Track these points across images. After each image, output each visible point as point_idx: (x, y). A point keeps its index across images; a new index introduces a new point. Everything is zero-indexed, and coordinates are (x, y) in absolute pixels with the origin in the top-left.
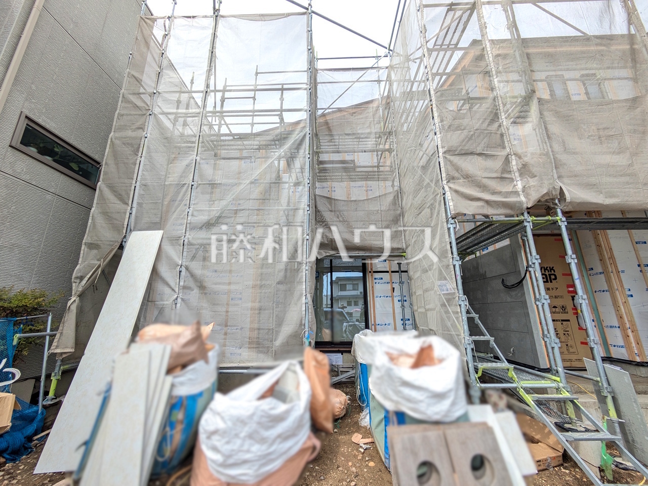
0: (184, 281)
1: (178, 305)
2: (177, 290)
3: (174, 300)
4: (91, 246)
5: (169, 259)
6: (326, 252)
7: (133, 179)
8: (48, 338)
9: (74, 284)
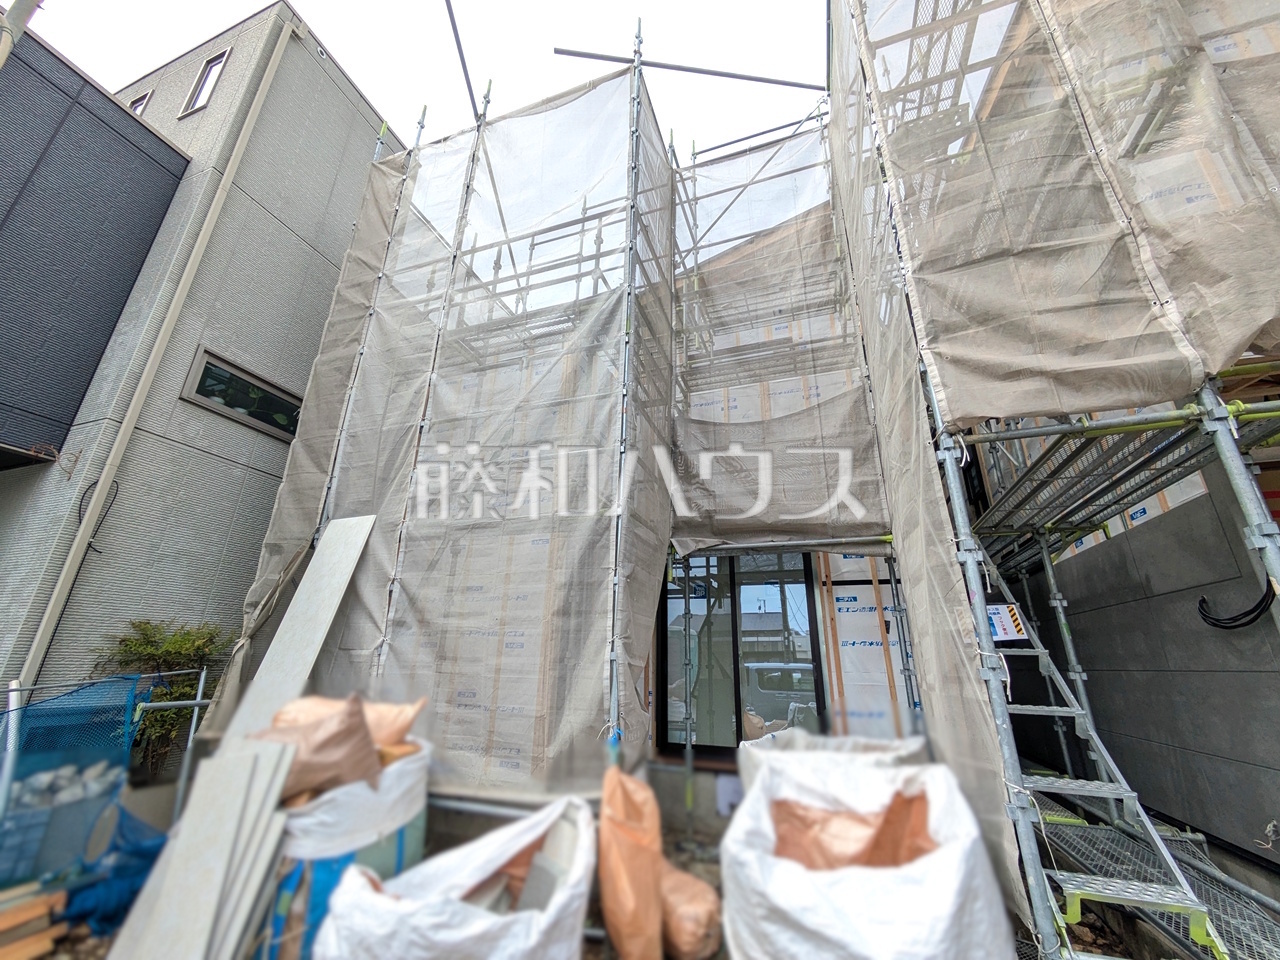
0: (396, 611)
1: (383, 658)
2: (383, 629)
3: (377, 648)
4: (275, 549)
5: (380, 567)
6: (697, 542)
7: (337, 428)
8: (197, 710)
9: (245, 616)
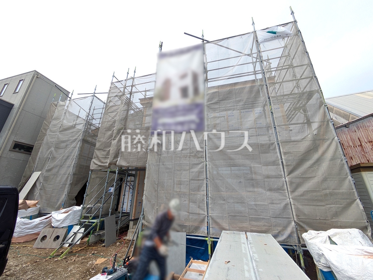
0: (41, 187)
2: (38, 190)
3: (37, 193)
5: (40, 180)
7: (37, 156)
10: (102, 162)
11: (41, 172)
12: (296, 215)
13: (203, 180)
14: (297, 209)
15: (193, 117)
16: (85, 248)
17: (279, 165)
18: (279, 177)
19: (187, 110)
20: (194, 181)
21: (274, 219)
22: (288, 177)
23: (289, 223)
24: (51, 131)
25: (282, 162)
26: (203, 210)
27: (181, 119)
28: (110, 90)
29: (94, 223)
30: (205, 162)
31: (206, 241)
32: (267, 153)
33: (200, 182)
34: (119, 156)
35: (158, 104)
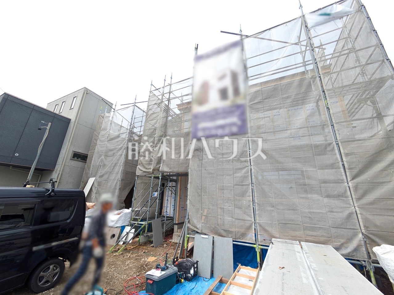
1: (94, 198)
2: (94, 194)
7: (91, 163)
10: (146, 169)
11: (95, 178)
12: (365, 226)
13: (248, 185)
14: (366, 220)
15: (234, 119)
16: (137, 246)
17: (340, 168)
18: (340, 181)
19: (227, 112)
20: (239, 186)
21: (334, 229)
22: (352, 182)
23: (355, 235)
24: (100, 141)
25: (343, 165)
26: (250, 216)
27: (221, 122)
28: (149, 99)
29: (142, 224)
30: (250, 167)
31: (254, 248)
32: (324, 155)
33: (245, 187)
34: (161, 162)
35: (197, 109)
